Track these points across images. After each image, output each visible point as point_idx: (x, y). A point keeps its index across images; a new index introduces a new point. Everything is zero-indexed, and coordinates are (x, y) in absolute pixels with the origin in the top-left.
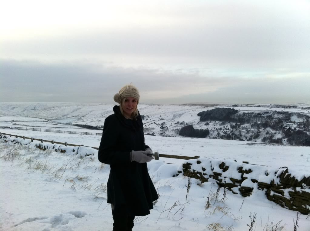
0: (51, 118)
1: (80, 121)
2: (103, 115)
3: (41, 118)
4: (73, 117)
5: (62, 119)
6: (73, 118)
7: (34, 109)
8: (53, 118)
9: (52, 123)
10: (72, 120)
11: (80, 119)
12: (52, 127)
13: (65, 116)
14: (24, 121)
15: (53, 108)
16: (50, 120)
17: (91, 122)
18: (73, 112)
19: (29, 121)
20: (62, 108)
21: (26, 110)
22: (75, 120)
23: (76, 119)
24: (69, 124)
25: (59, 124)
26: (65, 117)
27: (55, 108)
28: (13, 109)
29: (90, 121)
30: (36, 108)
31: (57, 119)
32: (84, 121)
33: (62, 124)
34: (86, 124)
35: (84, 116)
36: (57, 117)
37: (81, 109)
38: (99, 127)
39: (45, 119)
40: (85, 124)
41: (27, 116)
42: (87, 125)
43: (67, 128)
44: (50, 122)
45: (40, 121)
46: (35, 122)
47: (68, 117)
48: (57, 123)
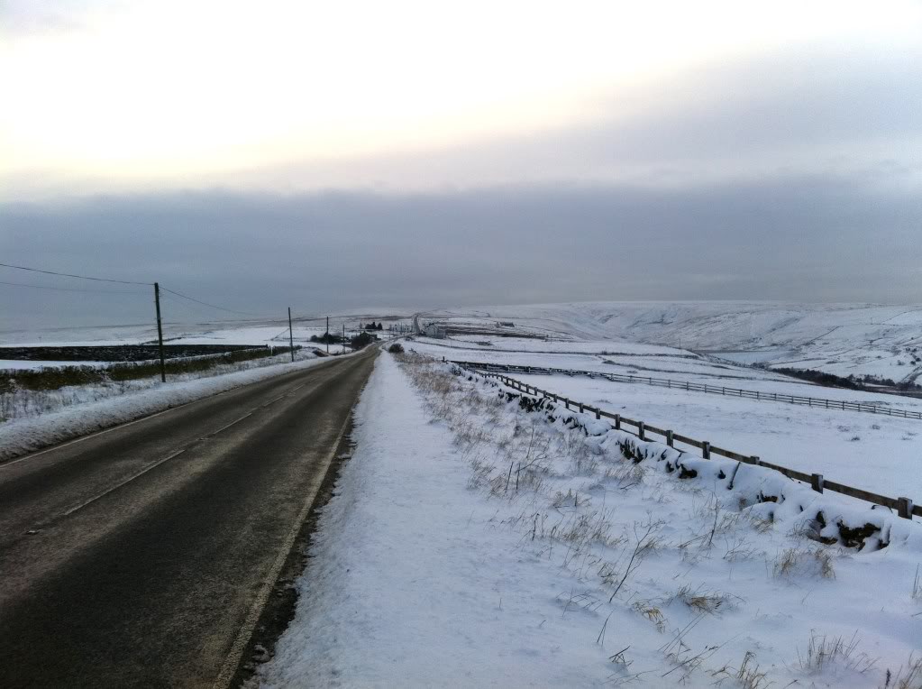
0: (709, 349)
1: (795, 359)
2: (872, 341)
3: (678, 346)
4: (774, 345)
5: (740, 351)
6: (775, 347)
7: (662, 322)
8: (715, 348)
9: (711, 361)
10: (770, 354)
11: (795, 352)
12: (709, 375)
13: (751, 343)
14: (632, 355)
15: (713, 319)
16: (706, 353)
17: (833, 362)
18: (774, 330)
19: (646, 355)
20: (742, 317)
21: (640, 323)
22: (782, 356)
23: (782, 353)
24: (763, 367)
25: (729, 367)
26: (750, 345)
27: (722, 318)
28: (606, 321)
29: (827, 361)
30: (665, 319)
31: (724, 351)
32: (810, 360)
33: (740, 366)
34: (816, 370)
35: (807, 344)
36: (724, 346)
37: (801, 323)
38: (859, 380)
39: (690, 350)
40: (811, 370)
41: (641, 341)
42: (818, 372)
43: (755, 378)
44: (705, 358)
45: (677, 356)
46: (663, 358)
47: (760, 344)
48: (725, 363)
